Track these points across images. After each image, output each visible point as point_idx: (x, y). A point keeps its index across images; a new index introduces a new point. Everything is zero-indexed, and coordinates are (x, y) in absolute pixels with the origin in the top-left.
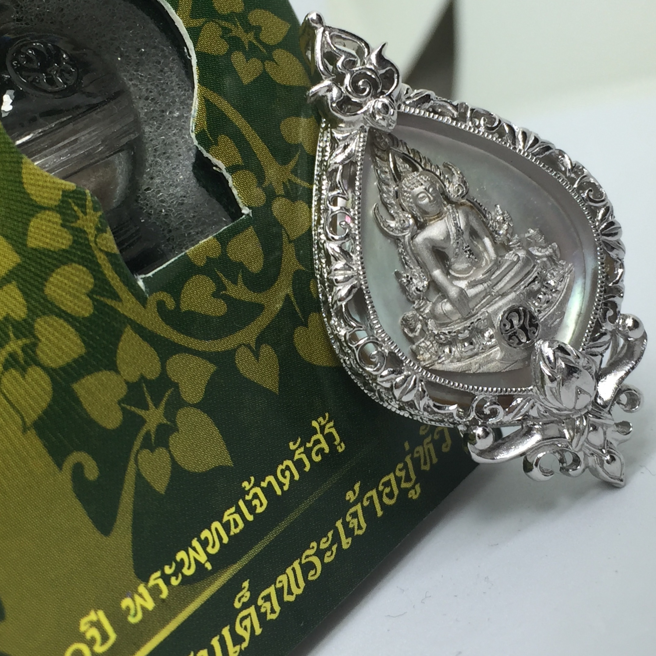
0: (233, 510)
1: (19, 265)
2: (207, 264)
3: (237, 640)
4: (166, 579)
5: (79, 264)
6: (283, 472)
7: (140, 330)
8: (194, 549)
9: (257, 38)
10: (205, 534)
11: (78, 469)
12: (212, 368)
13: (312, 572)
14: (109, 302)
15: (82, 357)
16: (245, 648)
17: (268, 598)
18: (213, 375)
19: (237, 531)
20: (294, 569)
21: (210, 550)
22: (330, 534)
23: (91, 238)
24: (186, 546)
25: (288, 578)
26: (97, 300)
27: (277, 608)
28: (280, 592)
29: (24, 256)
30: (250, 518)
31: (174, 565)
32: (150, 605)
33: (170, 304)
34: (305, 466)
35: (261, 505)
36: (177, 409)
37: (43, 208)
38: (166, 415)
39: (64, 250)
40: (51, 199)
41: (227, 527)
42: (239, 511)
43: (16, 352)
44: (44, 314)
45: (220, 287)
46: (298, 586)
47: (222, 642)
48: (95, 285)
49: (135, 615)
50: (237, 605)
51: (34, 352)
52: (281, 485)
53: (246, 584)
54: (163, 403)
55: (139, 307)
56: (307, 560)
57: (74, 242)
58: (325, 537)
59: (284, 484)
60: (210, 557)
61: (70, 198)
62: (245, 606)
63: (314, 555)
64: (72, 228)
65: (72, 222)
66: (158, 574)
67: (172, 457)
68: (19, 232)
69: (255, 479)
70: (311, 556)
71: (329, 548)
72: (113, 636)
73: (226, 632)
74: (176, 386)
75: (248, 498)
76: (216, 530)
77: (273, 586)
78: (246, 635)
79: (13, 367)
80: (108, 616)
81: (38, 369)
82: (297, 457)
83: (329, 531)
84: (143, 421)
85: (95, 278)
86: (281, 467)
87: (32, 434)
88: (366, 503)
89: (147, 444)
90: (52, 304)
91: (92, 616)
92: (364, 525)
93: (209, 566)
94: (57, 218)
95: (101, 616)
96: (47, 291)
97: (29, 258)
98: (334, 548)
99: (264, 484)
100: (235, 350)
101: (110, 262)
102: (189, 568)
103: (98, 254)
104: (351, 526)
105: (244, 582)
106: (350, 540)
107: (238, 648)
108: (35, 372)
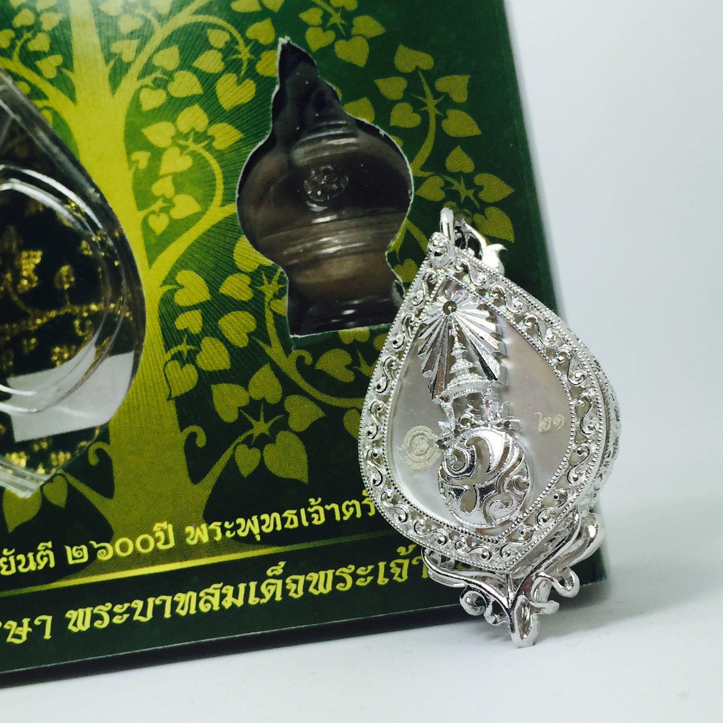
0: (294, 512)
1: (208, 301)
2: (351, 345)
3: (259, 594)
4: (224, 530)
5: (251, 313)
6: (348, 507)
7: (277, 370)
8: (252, 522)
9: (476, 195)
10: (264, 517)
11: (193, 436)
12: (321, 414)
13: (342, 585)
14: (261, 344)
15: (225, 370)
16: (263, 603)
17: (296, 582)
18: (320, 420)
19: (291, 527)
20: (326, 575)
21: (264, 528)
22: (370, 568)
23: (267, 299)
24: (247, 517)
25: (319, 578)
26: (253, 340)
27: (301, 593)
28: (307, 584)
29: (214, 297)
30: (305, 523)
31: (233, 524)
32: (205, 539)
33: (308, 360)
34: (370, 511)
35: (319, 519)
36: (281, 430)
37: (240, 271)
38: (271, 429)
39: (243, 302)
40: (249, 267)
41: (284, 520)
42: (298, 515)
43: (183, 352)
44: (212, 336)
45: (356, 362)
46: (325, 586)
47: (247, 590)
48: (256, 330)
49: (192, 539)
50: (269, 573)
51: (195, 356)
52: (342, 514)
53: (282, 564)
54: (272, 421)
55: (282, 354)
56: (341, 574)
57: (253, 298)
58: (365, 567)
59: (345, 515)
60: (261, 533)
61: (263, 270)
62: (275, 577)
63: (350, 574)
64: (256, 289)
65: (258, 286)
66: (220, 524)
67: (262, 458)
68: (217, 281)
69: (322, 501)
70: (345, 573)
71: (365, 577)
72: (172, 544)
73: (253, 585)
74: (287, 415)
75: (309, 510)
76: (275, 519)
77: (303, 576)
78: (268, 596)
79: (178, 360)
80: (174, 530)
81: (193, 367)
82: (365, 502)
83: (371, 565)
84: (251, 427)
85: (258, 325)
86: (347, 503)
87: (172, 403)
88: (414, 562)
89: (248, 442)
90: (220, 331)
91: (164, 525)
92: (405, 577)
93: (258, 538)
94: (247, 280)
95: (170, 528)
96: (220, 322)
97: (217, 299)
98: (370, 579)
99: (328, 507)
100: (346, 410)
101: (274, 319)
102: (243, 531)
103: (267, 311)
104: (392, 571)
105: (281, 561)
106: (387, 580)
107: (257, 600)
108: (190, 368)
